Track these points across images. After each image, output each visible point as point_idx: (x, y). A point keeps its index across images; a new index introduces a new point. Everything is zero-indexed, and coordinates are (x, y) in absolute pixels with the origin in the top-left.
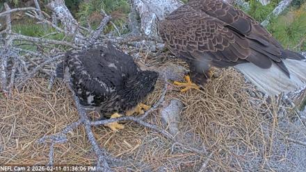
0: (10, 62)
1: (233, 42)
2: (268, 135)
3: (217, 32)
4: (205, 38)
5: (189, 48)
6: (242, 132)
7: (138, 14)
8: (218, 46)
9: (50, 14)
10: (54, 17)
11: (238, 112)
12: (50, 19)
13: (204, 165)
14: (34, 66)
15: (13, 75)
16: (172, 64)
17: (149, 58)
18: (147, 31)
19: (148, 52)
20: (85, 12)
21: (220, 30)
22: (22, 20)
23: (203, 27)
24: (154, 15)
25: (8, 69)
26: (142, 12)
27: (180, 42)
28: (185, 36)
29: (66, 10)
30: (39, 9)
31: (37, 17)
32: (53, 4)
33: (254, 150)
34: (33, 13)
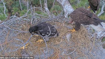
0: (34, 19)
1: (88, 20)
2: (91, 46)
3: (84, 18)
4: (82, 19)
5: (78, 21)
6: (85, 44)
7: (64, 12)
8: (85, 21)
9: (44, 9)
10: (45, 10)
11: (85, 39)
12: (44, 11)
13: (75, 50)
14: (39, 21)
15: (34, 22)
16: (70, 25)
17: (65, 23)
18: (66, 17)
19: (65, 21)
20: (52, 10)
21: (85, 17)
22: (38, 10)
23: (81, 16)
24: (68, 13)
25: (33, 21)
26: (65, 12)
27: (75, 19)
28: (77, 18)
29: (48, 9)
30: (42, 8)
31: (41, 10)
32: (45, 7)
33: (87, 49)
34: (40, 9)
